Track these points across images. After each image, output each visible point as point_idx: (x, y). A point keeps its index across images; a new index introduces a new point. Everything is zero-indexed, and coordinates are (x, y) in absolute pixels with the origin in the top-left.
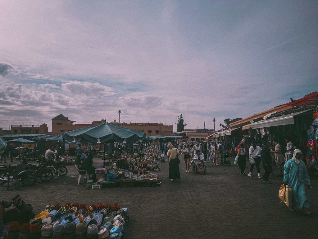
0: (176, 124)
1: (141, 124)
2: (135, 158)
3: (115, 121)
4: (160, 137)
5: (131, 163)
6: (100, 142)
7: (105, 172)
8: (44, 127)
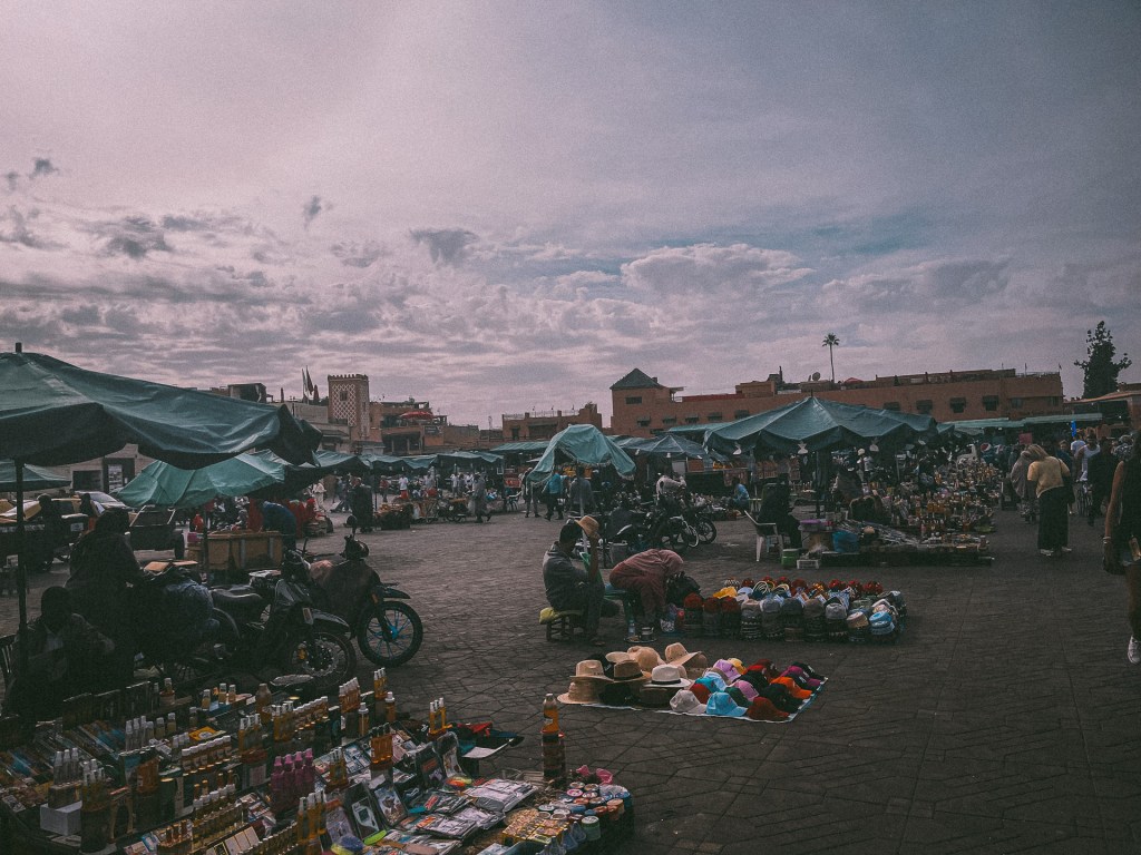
0: (1077, 364)
1: (920, 380)
2: (906, 497)
3: (817, 376)
4: (998, 423)
5: (896, 511)
6: (806, 451)
7: (828, 528)
8: (590, 414)
